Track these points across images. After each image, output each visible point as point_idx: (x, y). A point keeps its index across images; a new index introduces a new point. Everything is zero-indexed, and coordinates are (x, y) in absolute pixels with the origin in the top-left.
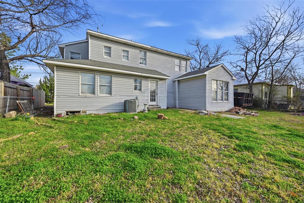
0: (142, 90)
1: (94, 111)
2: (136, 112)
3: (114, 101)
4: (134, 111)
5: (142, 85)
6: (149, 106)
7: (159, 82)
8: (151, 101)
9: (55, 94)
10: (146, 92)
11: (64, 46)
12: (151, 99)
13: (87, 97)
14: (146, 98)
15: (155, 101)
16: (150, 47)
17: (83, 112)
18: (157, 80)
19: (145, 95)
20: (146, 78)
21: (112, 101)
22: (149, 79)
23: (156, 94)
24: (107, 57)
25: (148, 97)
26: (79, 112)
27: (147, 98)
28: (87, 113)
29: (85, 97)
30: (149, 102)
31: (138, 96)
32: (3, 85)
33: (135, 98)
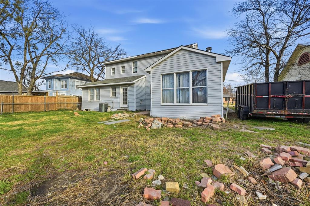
0: (116, 96)
5: (116, 92)
7: (129, 87)
8: (123, 104)
10: (119, 97)
12: (123, 102)
14: (118, 102)
15: (127, 104)
17: (89, 110)
19: (118, 99)
20: (119, 85)
22: (121, 86)
23: (127, 98)
24: (113, 75)
27: (120, 102)
30: (120, 104)
31: (113, 100)
32: (78, 98)
33: (111, 102)
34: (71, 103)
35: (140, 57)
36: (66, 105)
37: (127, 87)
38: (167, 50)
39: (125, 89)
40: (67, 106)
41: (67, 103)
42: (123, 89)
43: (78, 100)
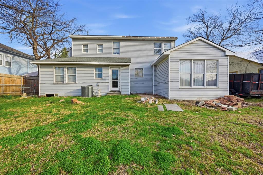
0: (103, 77)
1: (64, 95)
2: (88, 96)
3: (78, 87)
4: (87, 95)
5: (103, 73)
6: (110, 91)
7: (121, 69)
8: (113, 87)
9: (40, 83)
10: (106, 79)
11: (69, 50)
12: (113, 85)
13: (59, 84)
14: (106, 85)
15: (117, 87)
16: (121, 37)
17: (56, 95)
18: (119, 67)
19: (106, 82)
20: (107, 66)
21: (76, 87)
22: (110, 67)
23: (118, 80)
24: (85, 53)
25: (108, 83)
26: (53, 95)
27: (108, 85)
28: (58, 96)
29: (57, 84)
30: (110, 88)
31: (98, 83)
32: (22, 78)
33: (96, 85)
34: (12, 86)
35: (126, 38)
36: (4, 88)
37: (119, 68)
38: (155, 37)
39: (115, 70)
40: (6, 90)
41: (6, 86)
42: (112, 70)
43: (22, 81)
